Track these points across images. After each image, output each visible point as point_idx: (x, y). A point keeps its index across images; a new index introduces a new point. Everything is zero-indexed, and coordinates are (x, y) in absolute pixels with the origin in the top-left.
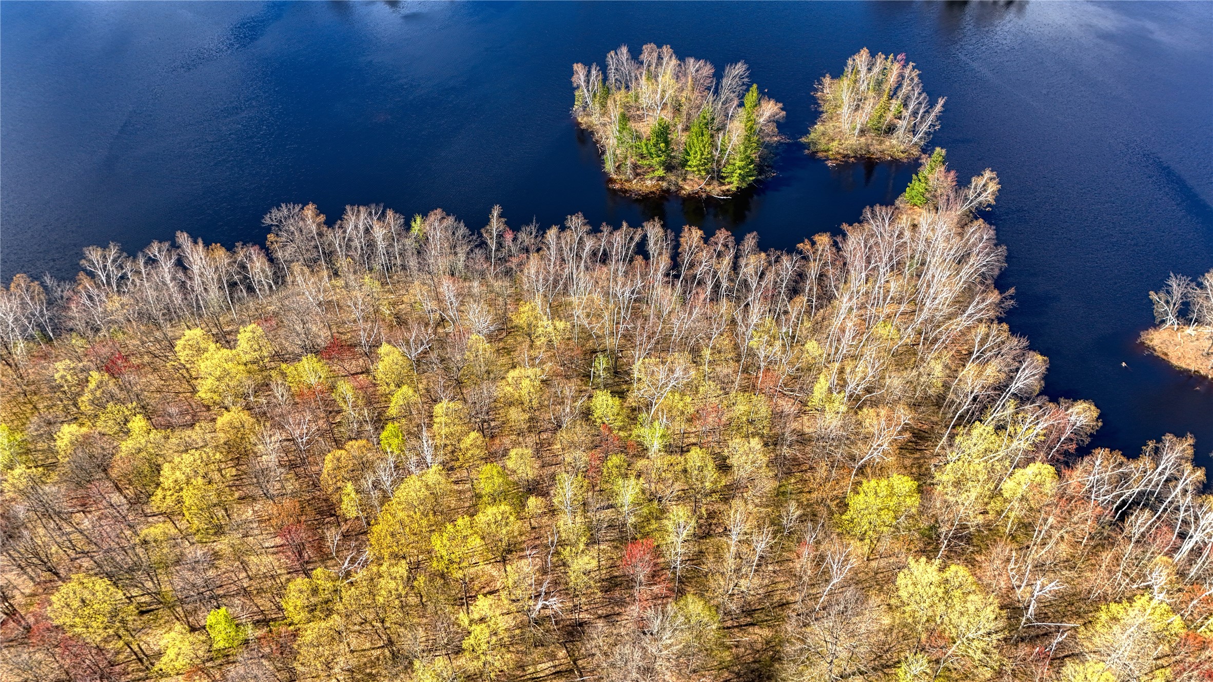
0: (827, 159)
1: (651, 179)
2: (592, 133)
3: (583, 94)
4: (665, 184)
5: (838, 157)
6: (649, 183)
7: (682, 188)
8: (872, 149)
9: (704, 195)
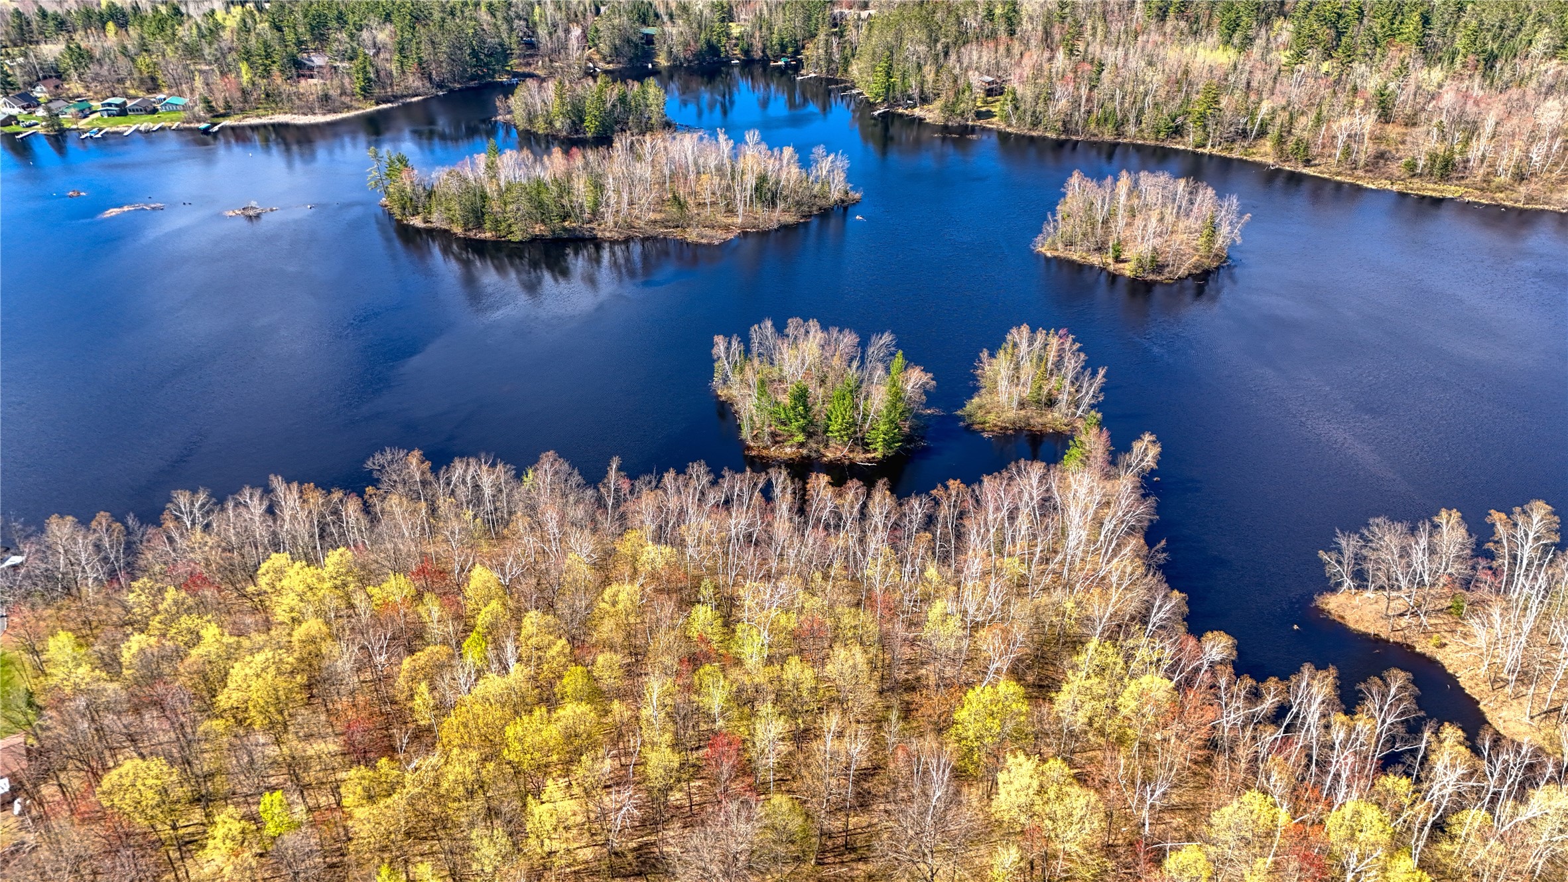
0: (984, 430)
1: (791, 446)
2: (732, 404)
3: (722, 365)
4: (805, 452)
5: (996, 429)
6: (788, 450)
7: (824, 456)
8: (1032, 421)
9: (847, 462)
